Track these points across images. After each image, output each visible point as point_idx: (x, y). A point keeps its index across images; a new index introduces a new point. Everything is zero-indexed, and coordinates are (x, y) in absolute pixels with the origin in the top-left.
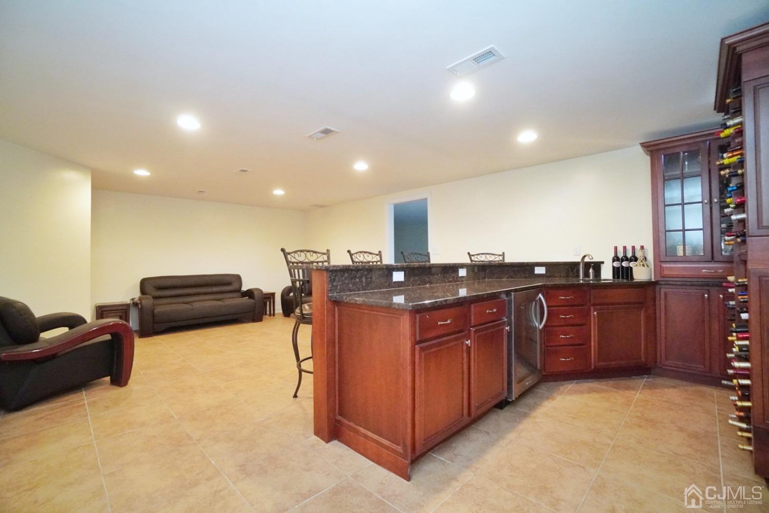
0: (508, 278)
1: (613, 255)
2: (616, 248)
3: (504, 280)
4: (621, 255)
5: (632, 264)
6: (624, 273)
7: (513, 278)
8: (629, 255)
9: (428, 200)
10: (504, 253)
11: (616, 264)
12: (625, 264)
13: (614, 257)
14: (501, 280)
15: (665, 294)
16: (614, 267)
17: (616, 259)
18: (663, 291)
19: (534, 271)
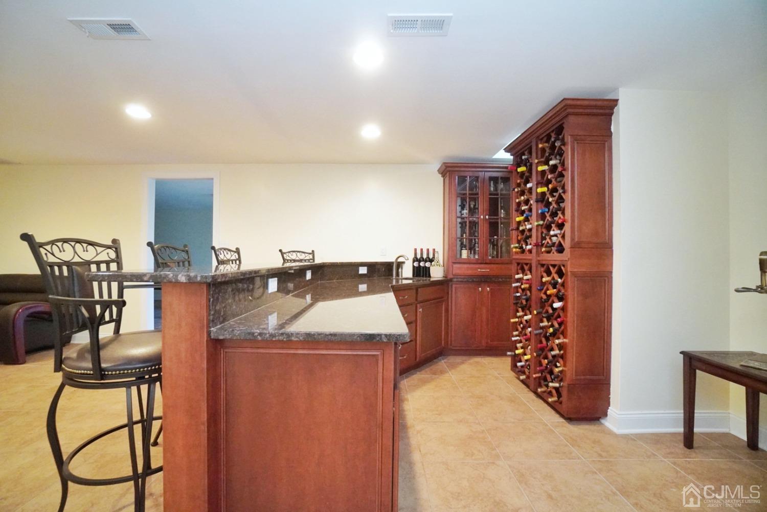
0: (337, 279)
1: (413, 256)
2: (416, 250)
3: (334, 281)
4: (419, 256)
5: (428, 264)
6: (421, 272)
7: (342, 279)
8: (425, 256)
9: (214, 181)
10: (313, 251)
11: (416, 264)
12: (422, 264)
13: (414, 258)
14: (332, 281)
15: (456, 288)
16: (414, 266)
17: (415, 259)
18: (454, 286)
19: (358, 271)
